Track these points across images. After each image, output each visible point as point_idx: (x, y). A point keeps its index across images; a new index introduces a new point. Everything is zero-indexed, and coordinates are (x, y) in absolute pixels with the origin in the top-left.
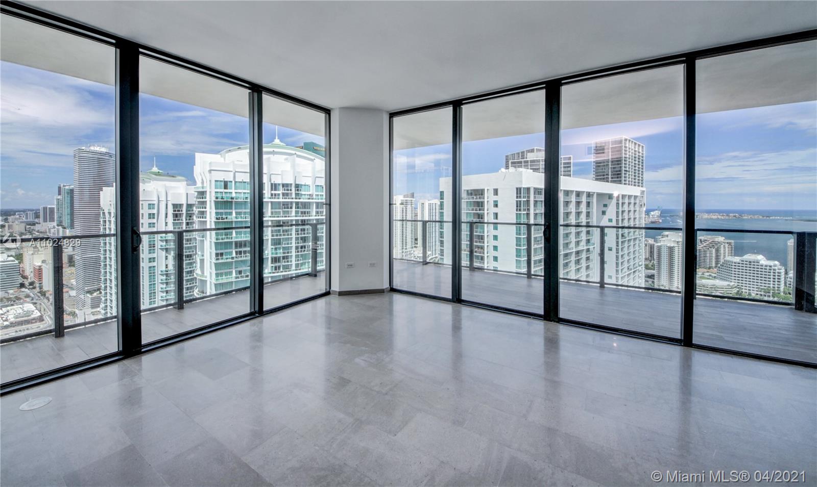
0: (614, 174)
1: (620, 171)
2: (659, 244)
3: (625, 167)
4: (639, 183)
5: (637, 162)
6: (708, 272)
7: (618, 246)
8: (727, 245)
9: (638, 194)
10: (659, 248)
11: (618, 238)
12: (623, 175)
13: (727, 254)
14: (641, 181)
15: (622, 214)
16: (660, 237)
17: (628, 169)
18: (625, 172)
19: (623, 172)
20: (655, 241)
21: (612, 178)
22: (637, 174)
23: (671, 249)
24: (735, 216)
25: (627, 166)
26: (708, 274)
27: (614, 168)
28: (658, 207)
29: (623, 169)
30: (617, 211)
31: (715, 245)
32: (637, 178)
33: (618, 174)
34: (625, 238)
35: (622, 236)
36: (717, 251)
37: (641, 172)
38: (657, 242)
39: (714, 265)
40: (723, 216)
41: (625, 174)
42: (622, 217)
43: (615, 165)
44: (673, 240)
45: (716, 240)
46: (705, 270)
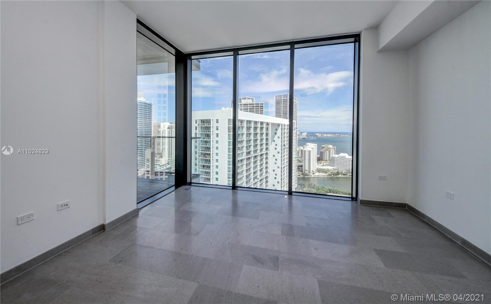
0: (284, 114)
6: (326, 163)
7: (282, 151)
8: (333, 149)
10: (305, 151)
11: (282, 147)
13: (333, 153)
14: (296, 117)
15: (284, 134)
16: (305, 146)
21: (283, 115)
23: (310, 152)
24: (337, 135)
26: (325, 163)
27: (284, 110)
30: (281, 133)
31: (328, 149)
33: (286, 114)
34: (285, 146)
35: (284, 145)
36: (329, 152)
37: (296, 113)
38: (304, 149)
39: (328, 159)
40: (333, 135)
42: (284, 136)
43: (284, 108)
44: (311, 147)
45: (329, 147)
46: (325, 162)
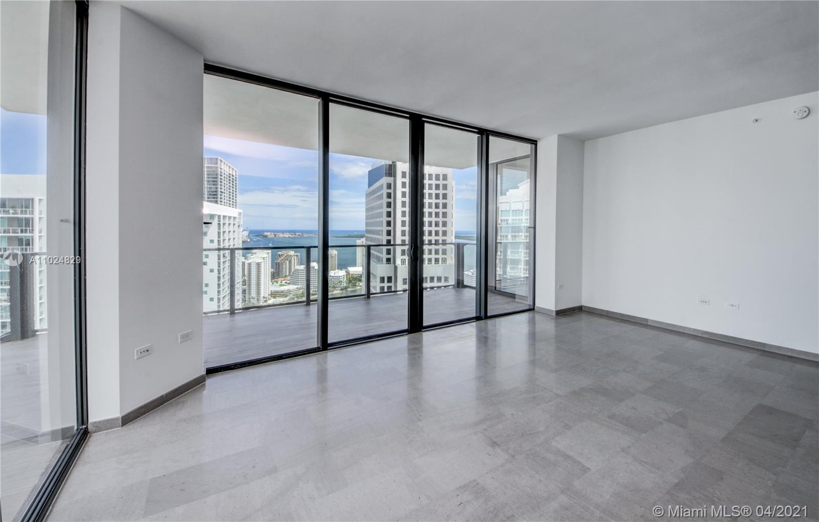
0: (210, 195)
1: (216, 191)
2: (249, 261)
3: (221, 188)
4: (233, 205)
5: (231, 185)
6: (284, 280)
7: (219, 267)
8: (296, 257)
9: (236, 215)
10: (250, 264)
11: (219, 259)
12: (219, 196)
13: (296, 264)
15: (223, 235)
16: (250, 255)
17: (223, 191)
18: (221, 193)
19: (219, 193)
20: (245, 259)
21: (208, 198)
22: (231, 197)
23: (258, 265)
24: (299, 235)
25: (223, 187)
26: (284, 282)
27: (210, 188)
28: (247, 228)
29: (219, 190)
30: (218, 232)
31: (288, 258)
32: (231, 199)
33: (214, 195)
34: (226, 258)
35: (224, 256)
36: (290, 262)
37: (234, 195)
38: (248, 260)
39: (288, 274)
40: (292, 235)
41: (221, 195)
42: (223, 237)
43: (210, 185)
44: (260, 256)
45: (289, 254)
46: (283, 279)
